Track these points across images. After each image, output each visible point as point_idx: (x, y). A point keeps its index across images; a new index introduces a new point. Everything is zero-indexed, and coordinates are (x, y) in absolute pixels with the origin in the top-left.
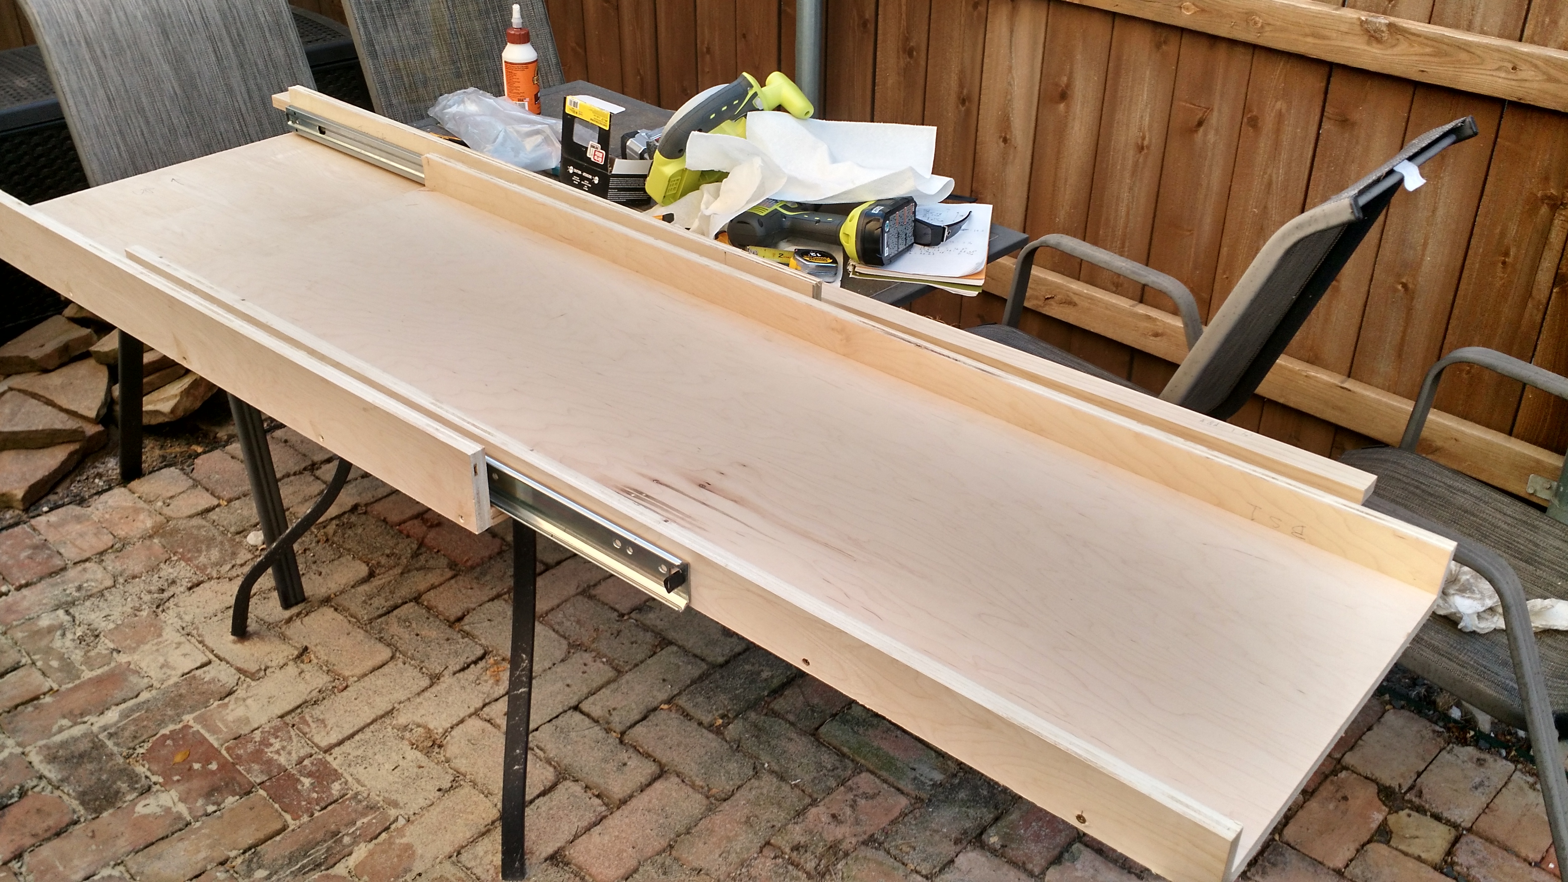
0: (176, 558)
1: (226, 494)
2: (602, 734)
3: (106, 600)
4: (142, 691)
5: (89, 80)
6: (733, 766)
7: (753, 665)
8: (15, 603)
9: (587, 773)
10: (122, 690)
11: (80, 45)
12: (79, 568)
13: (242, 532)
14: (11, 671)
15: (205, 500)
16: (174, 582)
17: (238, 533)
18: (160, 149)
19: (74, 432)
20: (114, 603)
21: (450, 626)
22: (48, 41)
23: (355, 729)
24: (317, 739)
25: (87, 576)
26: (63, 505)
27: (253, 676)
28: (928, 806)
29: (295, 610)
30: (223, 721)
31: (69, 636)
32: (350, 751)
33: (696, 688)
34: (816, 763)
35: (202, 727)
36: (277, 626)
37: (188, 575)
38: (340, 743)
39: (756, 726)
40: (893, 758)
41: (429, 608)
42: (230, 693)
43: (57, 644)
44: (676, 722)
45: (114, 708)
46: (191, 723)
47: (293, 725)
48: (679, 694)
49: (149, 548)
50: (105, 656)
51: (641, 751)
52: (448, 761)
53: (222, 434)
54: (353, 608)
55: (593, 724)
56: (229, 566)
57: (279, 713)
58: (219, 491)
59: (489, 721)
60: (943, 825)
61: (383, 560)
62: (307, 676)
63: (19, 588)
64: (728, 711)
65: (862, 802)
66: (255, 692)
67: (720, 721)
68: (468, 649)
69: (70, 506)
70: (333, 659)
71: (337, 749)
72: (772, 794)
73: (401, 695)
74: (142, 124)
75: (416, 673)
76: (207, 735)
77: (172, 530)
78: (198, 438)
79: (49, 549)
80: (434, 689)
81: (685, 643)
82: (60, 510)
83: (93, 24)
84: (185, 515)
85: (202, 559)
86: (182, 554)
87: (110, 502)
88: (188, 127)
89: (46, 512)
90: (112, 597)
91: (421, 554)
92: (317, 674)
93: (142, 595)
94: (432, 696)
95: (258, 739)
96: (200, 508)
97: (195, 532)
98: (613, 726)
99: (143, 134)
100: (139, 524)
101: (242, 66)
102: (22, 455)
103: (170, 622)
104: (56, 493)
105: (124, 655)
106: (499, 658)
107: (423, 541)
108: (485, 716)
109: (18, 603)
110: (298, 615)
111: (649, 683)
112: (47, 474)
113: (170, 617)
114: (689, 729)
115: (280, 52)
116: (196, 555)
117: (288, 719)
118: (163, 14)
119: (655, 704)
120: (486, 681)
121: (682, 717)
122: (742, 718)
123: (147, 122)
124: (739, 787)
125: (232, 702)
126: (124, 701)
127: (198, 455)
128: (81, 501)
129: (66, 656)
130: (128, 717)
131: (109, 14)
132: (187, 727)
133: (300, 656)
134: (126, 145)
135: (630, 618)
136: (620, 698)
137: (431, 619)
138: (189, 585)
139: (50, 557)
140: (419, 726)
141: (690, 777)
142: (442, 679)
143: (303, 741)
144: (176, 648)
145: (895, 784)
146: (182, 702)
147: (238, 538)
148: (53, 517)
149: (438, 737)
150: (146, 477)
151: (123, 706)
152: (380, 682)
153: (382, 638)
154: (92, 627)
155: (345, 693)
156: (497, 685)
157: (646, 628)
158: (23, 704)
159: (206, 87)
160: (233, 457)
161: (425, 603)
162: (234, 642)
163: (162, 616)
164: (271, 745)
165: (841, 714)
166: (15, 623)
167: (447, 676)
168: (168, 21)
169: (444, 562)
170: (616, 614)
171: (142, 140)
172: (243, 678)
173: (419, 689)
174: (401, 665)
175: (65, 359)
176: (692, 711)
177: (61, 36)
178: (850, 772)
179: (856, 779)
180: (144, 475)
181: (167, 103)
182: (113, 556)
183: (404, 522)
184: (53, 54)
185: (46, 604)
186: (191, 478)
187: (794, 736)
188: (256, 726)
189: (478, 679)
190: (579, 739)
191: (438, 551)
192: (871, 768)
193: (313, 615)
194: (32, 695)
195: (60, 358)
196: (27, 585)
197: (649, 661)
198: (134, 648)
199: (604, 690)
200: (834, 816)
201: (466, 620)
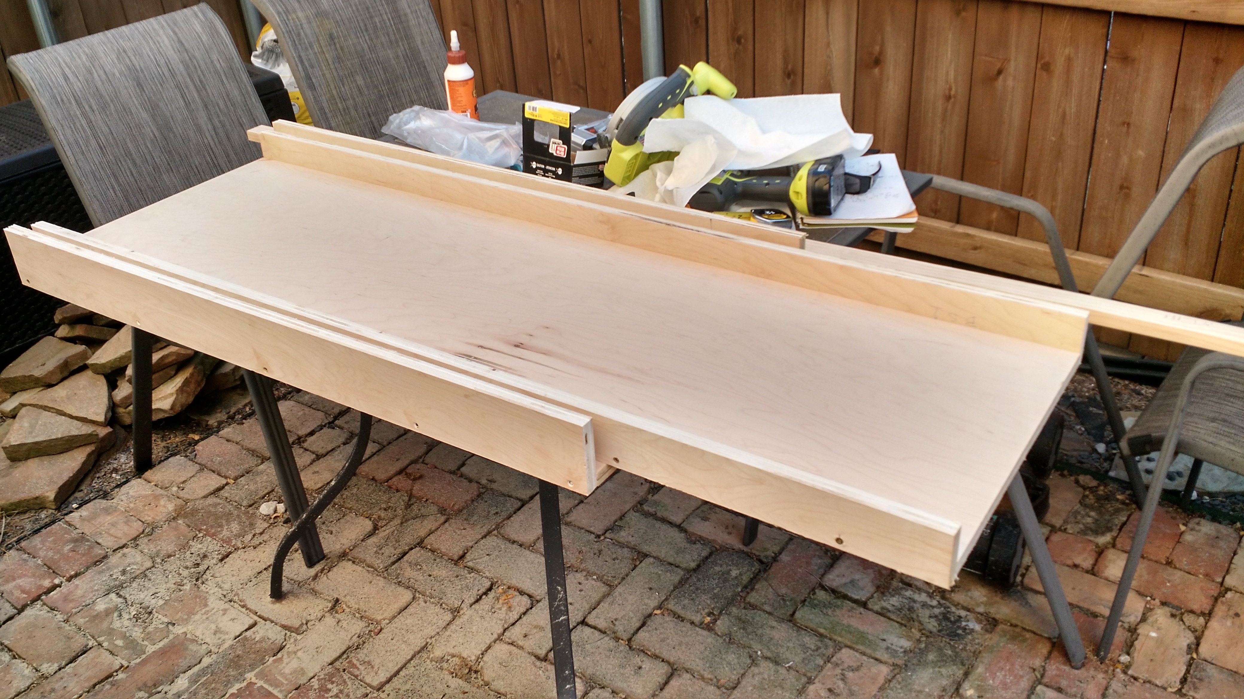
0: (201, 535)
1: (232, 473)
2: (612, 644)
3: (150, 580)
4: (203, 657)
5: (82, 133)
6: (731, 657)
7: (721, 566)
8: (70, 593)
9: (610, 680)
10: (185, 658)
11: (70, 103)
12: (119, 554)
13: (253, 504)
14: (81, 655)
15: (215, 481)
16: (205, 556)
17: (250, 506)
18: (148, 185)
19: (90, 435)
20: (158, 581)
21: (455, 564)
22: (44, 103)
23: (399, 666)
24: (368, 680)
25: (128, 561)
26: (89, 501)
27: (297, 631)
28: (906, 670)
29: (318, 567)
30: (281, 674)
31: (126, 616)
32: (400, 686)
33: (680, 593)
34: (800, 645)
35: (265, 683)
36: (306, 583)
37: (216, 548)
38: (389, 680)
39: (740, 619)
40: (863, 633)
41: (433, 551)
42: (281, 649)
43: (117, 624)
44: (671, 625)
45: (182, 675)
46: (254, 680)
47: (344, 670)
48: (666, 599)
49: (176, 529)
50: (162, 630)
51: (649, 653)
52: (487, 684)
53: (212, 421)
54: (369, 560)
55: (602, 636)
56: (250, 537)
57: (330, 660)
58: (224, 471)
59: (512, 644)
60: (924, 686)
61: (383, 514)
62: (344, 624)
63: (69, 580)
64: (713, 609)
65: (850, 675)
66: (304, 644)
67: (708, 619)
68: (477, 582)
69: (97, 500)
70: (362, 606)
71: (387, 686)
72: (772, 678)
73: (430, 630)
74: (130, 165)
75: (437, 609)
76: (270, 689)
77: (192, 510)
78: (192, 428)
79: (88, 540)
80: (458, 622)
81: (659, 554)
82: (88, 505)
83: (79, 84)
84: (200, 496)
85: (225, 533)
86: (206, 530)
87: (131, 493)
88: (169, 164)
89: (77, 508)
90: (154, 577)
91: (413, 504)
92: (353, 621)
93: (181, 572)
94: (457, 628)
95: (316, 687)
96: (212, 489)
97: (213, 510)
98: (619, 634)
99: (132, 174)
100: (162, 509)
101: (207, 108)
102: (46, 460)
103: (212, 592)
104: (82, 490)
105: (179, 627)
106: (505, 587)
107: (411, 494)
108: (507, 640)
109: (72, 592)
110: (323, 570)
111: (638, 593)
112: (71, 475)
113: (210, 588)
114: (684, 629)
115: (236, 93)
116: (219, 529)
117: (337, 664)
118: (136, 69)
119: (649, 611)
120: (500, 609)
121: (674, 619)
122: (727, 614)
123: (135, 164)
124: (743, 675)
125: (285, 656)
126: (190, 668)
127: (197, 442)
128: (105, 495)
129: (128, 635)
130: (197, 682)
131: (91, 74)
132: (251, 684)
133: (332, 608)
134: (119, 185)
135: (605, 538)
136: (618, 609)
137: (438, 560)
138: (220, 557)
139: (91, 548)
140: (453, 656)
141: (698, 672)
142: (462, 612)
143: (356, 683)
144: (224, 614)
145: (873, 655)
146: (241, 662)
147: (251, 510)
148: (85, 512)
149: (472, 664)
150: (158, 467)
151: (190, 672)
152: (409, 621)
153: (400, 582)
154: (143, 605)
155: (381, 635)
156: (511, 611)
157: (622, 545)
158: (99, 683)
159: (179, 129)
160: (228, 441)
161: (429, 547)
162: (273, 603)
163: (203, 587)
164: (330, 690)
165: (808, 600)
166: (74, 611)
167: (465, 609)
168: (141, 75)
169: (434, 509)
170: (593, 536)
171: (132, 180)
172: (288, 633)
173: (445, 624)
174: (423, 604)
175: (66, 374)
176: (682, 613)
177: (54, 97)
178: (832, 650)
179: (838, 655)
180: (154, 466)
181: (149, 145)
182: (146, 540)
183: (391, 479)
184: (49, 113)
185: (98, 590)
186: (196, 463)
187: (774, 624)
188: (312, 675)
189: (493, 608)
190: (594, 650)
191: (427, 500)
192: (849, 643)
193: (335, 569)
194: (106, 674)
195: (61, 373)
196: (76, 575)
197: (633, 574)
198: (186, 620)
199: (602, 604)
200: (830, 690)
201: (468, 557)
